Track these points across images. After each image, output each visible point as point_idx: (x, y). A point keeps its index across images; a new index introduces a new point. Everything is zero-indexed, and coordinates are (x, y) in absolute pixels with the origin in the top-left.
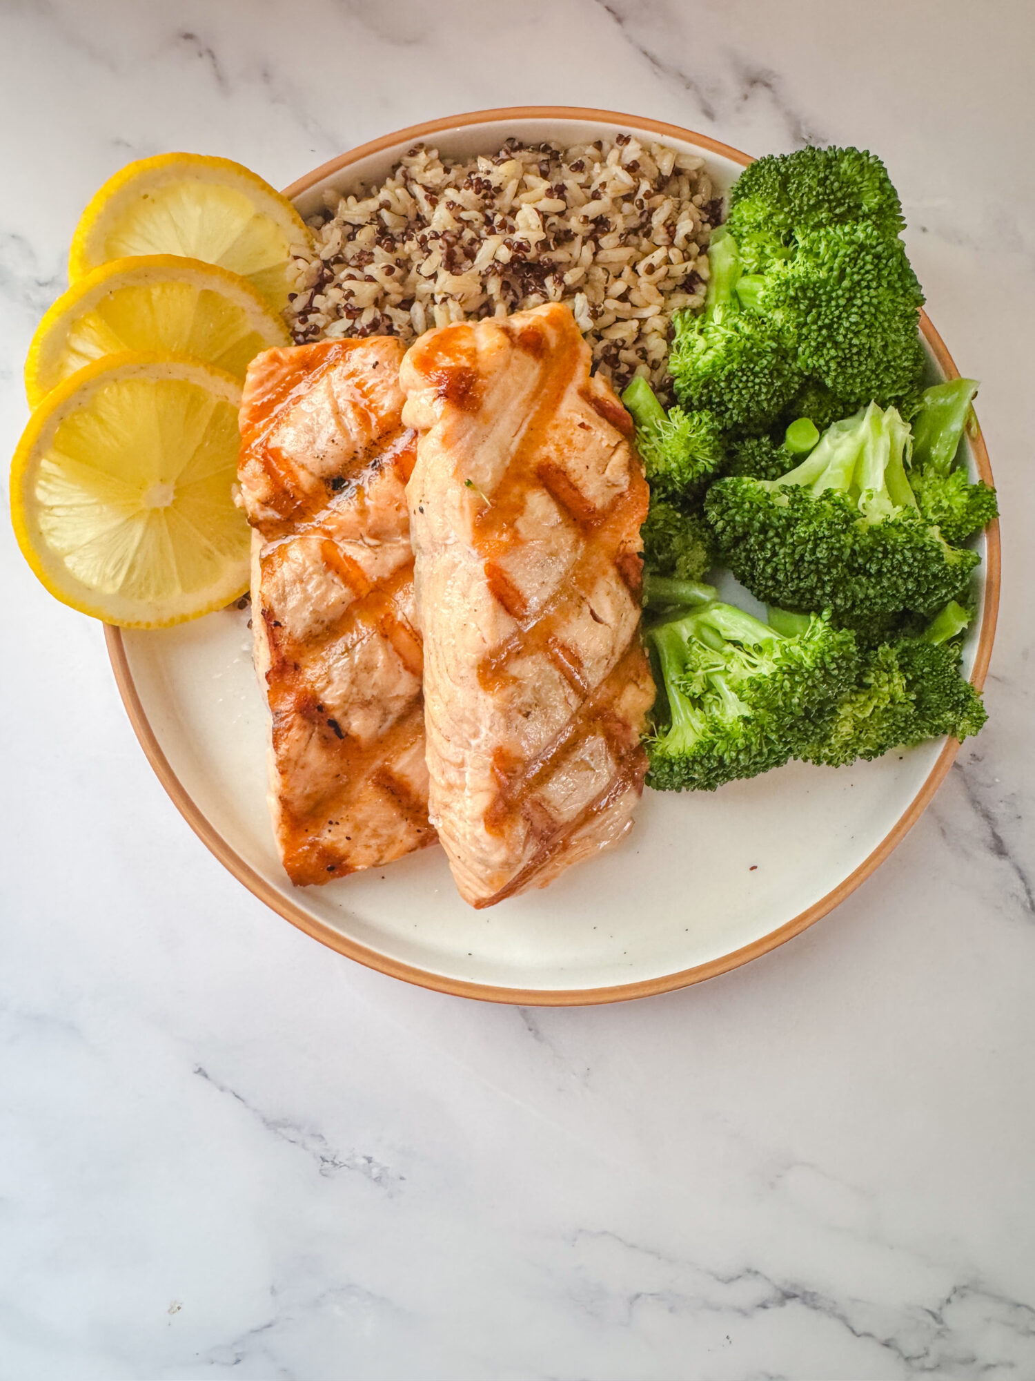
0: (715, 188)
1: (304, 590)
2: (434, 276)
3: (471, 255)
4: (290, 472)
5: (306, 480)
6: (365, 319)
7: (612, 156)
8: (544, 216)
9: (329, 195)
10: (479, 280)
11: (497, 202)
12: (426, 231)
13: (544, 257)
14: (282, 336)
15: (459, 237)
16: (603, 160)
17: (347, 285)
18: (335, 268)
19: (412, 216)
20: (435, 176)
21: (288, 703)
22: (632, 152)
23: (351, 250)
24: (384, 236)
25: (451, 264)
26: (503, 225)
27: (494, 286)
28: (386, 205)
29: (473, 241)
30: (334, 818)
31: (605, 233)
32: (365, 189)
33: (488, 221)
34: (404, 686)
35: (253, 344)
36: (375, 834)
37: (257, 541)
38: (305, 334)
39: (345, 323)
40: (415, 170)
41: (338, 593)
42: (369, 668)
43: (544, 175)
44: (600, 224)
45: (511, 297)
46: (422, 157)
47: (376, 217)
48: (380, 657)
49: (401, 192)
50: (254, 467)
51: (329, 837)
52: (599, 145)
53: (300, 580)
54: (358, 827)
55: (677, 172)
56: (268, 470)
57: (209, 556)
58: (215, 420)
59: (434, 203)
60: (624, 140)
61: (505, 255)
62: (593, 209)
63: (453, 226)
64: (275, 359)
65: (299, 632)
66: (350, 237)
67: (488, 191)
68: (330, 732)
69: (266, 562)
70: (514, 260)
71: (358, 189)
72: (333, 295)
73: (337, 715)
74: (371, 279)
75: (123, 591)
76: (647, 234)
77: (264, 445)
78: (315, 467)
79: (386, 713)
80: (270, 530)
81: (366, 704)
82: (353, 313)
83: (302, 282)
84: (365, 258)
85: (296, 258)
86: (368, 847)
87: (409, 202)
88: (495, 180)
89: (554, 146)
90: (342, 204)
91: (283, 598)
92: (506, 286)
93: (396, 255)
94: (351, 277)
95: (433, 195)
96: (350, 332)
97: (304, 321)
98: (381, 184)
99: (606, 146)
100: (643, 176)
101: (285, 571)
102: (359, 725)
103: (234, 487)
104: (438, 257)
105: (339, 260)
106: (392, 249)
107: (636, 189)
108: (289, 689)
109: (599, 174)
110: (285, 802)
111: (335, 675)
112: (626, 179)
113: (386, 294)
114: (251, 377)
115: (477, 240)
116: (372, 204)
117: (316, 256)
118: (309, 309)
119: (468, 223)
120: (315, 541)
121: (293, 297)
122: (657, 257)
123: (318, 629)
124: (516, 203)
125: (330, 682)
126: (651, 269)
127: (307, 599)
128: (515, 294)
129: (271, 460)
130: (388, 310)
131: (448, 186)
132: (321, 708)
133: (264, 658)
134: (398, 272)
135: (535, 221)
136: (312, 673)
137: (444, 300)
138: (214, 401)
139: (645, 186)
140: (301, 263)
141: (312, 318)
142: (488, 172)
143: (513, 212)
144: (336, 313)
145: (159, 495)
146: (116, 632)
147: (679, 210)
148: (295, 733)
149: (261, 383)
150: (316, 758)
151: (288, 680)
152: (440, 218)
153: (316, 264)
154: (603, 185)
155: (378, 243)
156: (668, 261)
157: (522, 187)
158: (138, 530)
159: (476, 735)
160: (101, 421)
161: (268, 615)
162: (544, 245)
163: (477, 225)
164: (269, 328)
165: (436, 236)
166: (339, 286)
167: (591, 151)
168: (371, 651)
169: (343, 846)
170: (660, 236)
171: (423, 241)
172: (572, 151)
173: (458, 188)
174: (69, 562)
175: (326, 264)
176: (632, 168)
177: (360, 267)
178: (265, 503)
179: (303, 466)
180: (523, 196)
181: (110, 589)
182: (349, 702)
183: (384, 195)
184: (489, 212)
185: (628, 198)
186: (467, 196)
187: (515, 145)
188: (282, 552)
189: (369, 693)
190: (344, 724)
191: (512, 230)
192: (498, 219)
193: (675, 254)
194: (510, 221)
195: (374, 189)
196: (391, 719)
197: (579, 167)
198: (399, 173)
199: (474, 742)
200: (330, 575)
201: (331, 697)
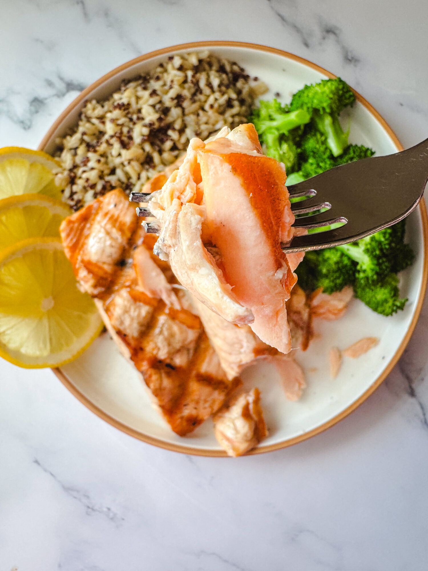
0: (219, 61)
1: (130, 316)
2: (120, 155)
3: (130, 138)
4: (100, 268)
5: (108, 268)
6: (99, 187)
7: (169, 67)
8: (154, 106)
9: (58, 141)
10: (140, 147)
11: (131, 110)
12: (106, 137)
13: (162, 124)
14: (66, 211)
15: (121, 133)
16: (166, 71)
17: (85, 176)
18: (75, 170)
19: (97, 133)
20: (99, 111)
21: (145, 365)
22: (177, 62)
23: (78, 160)
24: (89, 147)
25: (125, 145)
26: (139, 118)
27: (148, 147)
28: (84, 134)
29: (129, 132)
30: (185, 403)
31: (183, 101)
32: (72, 130)
33: (131, 120)
34: (191, 335)
35: (56, 221)
36: (206, 401)
37: (99, 304)
38: (76, 205)
39: (91, 193)
40: (89, 113)
41: (145, 310)
42: (172, 335)
43: (145, 89)
44: (179, 99)
45: (157, 148)
46: (89, 106)
47: (82, 141)
48: (176, 329)
49: (88, 125)
50: (83, 273)
51: (187, 411)
52: (161, 65)
53: (126, 311)
54: (197, 402)
55: (200, 61)
56: (90, 271)
57: (80, 317)
58: (56, 260)
59: (103, 123)
60: (171, 58)
61: (146, 131)
62: (172, 93)
63: (118, 129)
64: (70, 222)
65: (136, 334)
66: (75, 154)
67: (125, 107)
68: (169, 370)
69: (107, 310)
70: (151, 131)
71: (69, 132)
72: (80, 183)
73: (168, 361)
74: (92, 169)
75: (52, 351)
76: (201, 93)
77: (83, 261)
78: (109, 260)
79: (188, 350)
80: (102, 296)
81: (178, 351)
82: (93, 186)
83: (64, 184)
84: (87, 160)
85: (57, 174)
86: (205, 408)
87: (93, 128)
88: (125, 101)
89: (143, 75)
90: (65, 142)
91: (122, 323)
92: (152, 144)
93: (99, 153)
94: (84, 172)
95: (102, 119)
96: (95, 196)
97: (73, 200)
98: (77, 126)
99: (165, 64)
100: (187, 70)
101: (117, 311)
102: (179, 361)
103: (78, 285)
104: (117, 146)
105: (75, 166)
106: (95, 151)
107: (186, 77)
108: (142, 360)
109: (167, 78)
110: (162, 407)
111: (160, 345)
112: (180, 74)
113: (102, 172)
114: (63, 235)
115: (130, 130)
116: (77, 136)
117: (64, 170)
118: (72, 194)
119: (122, 125)
120: (124, 293)
121: (63, 191)
122: (211, 100)
123: (143, 329)
124: (139, 106)
125: (159, 349)
126: (212, 106)
127: (132, 319)
128: (159, 146)
129: (88, 266)
130: (107, 178)
131: (106, 112)
132: (161, 362)
133: (126, 352)
134: (103, 160)
135: (151, 110)
136: (149, 348)
137: (129, 163)
138: (51, 252)
139: (190, 73)
140: (60, 176)
141: (76, 197)
142: (121, 99)
143: (139, 111)
144: (85, 189)
145: (47, 304)
146: (57, 370)
147: (208, 76)
148: (154, 377)
149: (68, 235)
150: (167, 383)
151: (140, 355)
152: (110, 129)
153: (66, 173)
154: (172, 81)
155: (88, 151)
156: (216, 100)
157: (138, 98)
158: (45, 322)
159: (242, 347)
160: (7, 285)
161: (119, 333)
162: (160, 119)
163: (126, 124)
164: (60, 210)
165: (112, 137)
166: (80, 178)
167: (159, 69)
168: (170, 328)
169: (194, 412)
170: (207, 91)
171: (107, 142)
172: (152, 73)
173: (111, 112)
174: (23, 350)
175: (71, 170)
176: (181, 68)
177: (85, 165)
178: (95, 286)
179: (104, 263)
180: (141, 102)
181: (46, 353)
182: (172, 354)
183: (81, 129)
184: (129, 116)
185: (185, 81)
186: (117, 113)
187: (126, 82)
188: (113, 303)
189: (178, 346)
190: (173, 364)
191: (143, 119)
192: (135, 117)
193: (217, 95)
194: (140, 115)
195: (75, 129)
196: (192, 352)
197: (158, 79)
198: (83, 117)
199: (242, 350)
200: (138, 304)
201: (162, 355)
